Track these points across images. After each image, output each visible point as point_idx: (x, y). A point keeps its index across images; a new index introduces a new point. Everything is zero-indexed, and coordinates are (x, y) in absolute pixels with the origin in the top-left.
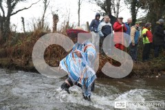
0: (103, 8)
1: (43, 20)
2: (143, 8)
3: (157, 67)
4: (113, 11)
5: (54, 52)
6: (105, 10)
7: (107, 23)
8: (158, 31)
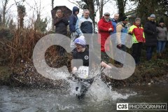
1: (4, 13)
3: (149, 73)
5: (20, 56)
7: (87, 18)
8: (149, 29)
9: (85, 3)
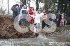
0: (22, 1)
2: (42, 2)
4: (27, 3)
6: (23, 2)
9: (22, 3)
